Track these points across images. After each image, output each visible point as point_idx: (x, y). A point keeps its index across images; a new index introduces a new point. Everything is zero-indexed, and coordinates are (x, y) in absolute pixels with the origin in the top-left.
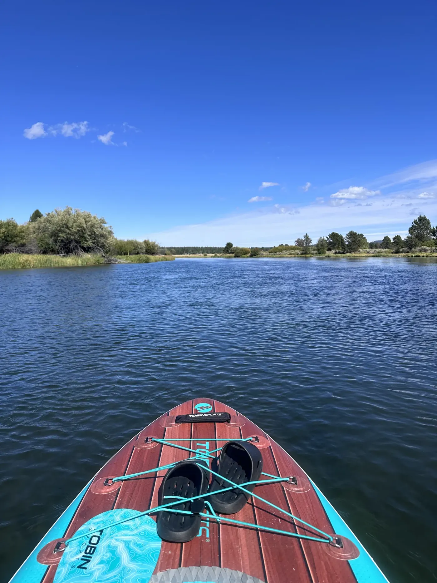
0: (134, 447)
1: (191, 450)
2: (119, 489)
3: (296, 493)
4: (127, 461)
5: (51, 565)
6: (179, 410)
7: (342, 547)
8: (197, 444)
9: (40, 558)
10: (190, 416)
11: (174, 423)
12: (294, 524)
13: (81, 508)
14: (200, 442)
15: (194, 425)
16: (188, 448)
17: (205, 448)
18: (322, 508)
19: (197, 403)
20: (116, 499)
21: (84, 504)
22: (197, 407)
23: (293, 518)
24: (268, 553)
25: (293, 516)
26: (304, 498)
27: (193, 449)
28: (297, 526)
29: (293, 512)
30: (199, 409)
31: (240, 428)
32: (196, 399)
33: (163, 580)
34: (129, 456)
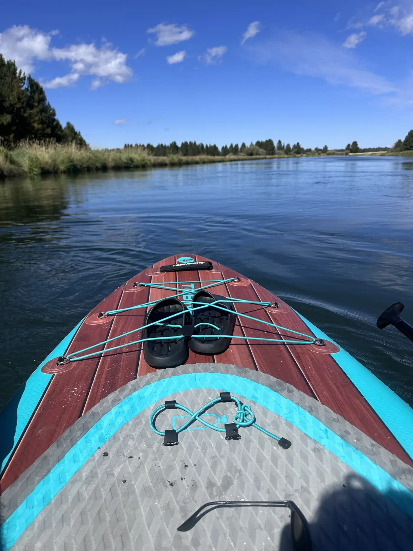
0: (123, 291)
1: (178, 289)
2: (113, 320)
3: (278, 314)
4: (117, 300)
5: (56, 374)
6: (163, 263)
7: (324, 345)
8: (183, 286)
9: (43, 370)
10: (174, 266)
11: (159, 273)
12: (278, 334)
13: (78, 335)
14: (185, 284)
15: (178, 273)
16: (174, 288)
17: (190, 288)
18: (303, 322)
19: (178, 257)
20: (111, 327)
21: (80, 332)
22: (180, 260)
23: (275, 327)
24: (257, 353)
25: (274, 325)
26: (286, 316)
27: (179, 288)
28: (282, 335)
29: (274, 322)
30: (182, 261)
31: (221, 273)
32: (178, 255)
33: (163, 374)
34: (119, 298)
